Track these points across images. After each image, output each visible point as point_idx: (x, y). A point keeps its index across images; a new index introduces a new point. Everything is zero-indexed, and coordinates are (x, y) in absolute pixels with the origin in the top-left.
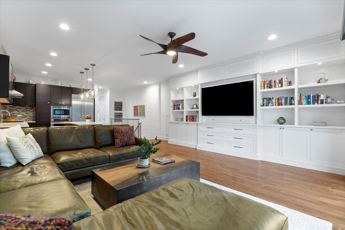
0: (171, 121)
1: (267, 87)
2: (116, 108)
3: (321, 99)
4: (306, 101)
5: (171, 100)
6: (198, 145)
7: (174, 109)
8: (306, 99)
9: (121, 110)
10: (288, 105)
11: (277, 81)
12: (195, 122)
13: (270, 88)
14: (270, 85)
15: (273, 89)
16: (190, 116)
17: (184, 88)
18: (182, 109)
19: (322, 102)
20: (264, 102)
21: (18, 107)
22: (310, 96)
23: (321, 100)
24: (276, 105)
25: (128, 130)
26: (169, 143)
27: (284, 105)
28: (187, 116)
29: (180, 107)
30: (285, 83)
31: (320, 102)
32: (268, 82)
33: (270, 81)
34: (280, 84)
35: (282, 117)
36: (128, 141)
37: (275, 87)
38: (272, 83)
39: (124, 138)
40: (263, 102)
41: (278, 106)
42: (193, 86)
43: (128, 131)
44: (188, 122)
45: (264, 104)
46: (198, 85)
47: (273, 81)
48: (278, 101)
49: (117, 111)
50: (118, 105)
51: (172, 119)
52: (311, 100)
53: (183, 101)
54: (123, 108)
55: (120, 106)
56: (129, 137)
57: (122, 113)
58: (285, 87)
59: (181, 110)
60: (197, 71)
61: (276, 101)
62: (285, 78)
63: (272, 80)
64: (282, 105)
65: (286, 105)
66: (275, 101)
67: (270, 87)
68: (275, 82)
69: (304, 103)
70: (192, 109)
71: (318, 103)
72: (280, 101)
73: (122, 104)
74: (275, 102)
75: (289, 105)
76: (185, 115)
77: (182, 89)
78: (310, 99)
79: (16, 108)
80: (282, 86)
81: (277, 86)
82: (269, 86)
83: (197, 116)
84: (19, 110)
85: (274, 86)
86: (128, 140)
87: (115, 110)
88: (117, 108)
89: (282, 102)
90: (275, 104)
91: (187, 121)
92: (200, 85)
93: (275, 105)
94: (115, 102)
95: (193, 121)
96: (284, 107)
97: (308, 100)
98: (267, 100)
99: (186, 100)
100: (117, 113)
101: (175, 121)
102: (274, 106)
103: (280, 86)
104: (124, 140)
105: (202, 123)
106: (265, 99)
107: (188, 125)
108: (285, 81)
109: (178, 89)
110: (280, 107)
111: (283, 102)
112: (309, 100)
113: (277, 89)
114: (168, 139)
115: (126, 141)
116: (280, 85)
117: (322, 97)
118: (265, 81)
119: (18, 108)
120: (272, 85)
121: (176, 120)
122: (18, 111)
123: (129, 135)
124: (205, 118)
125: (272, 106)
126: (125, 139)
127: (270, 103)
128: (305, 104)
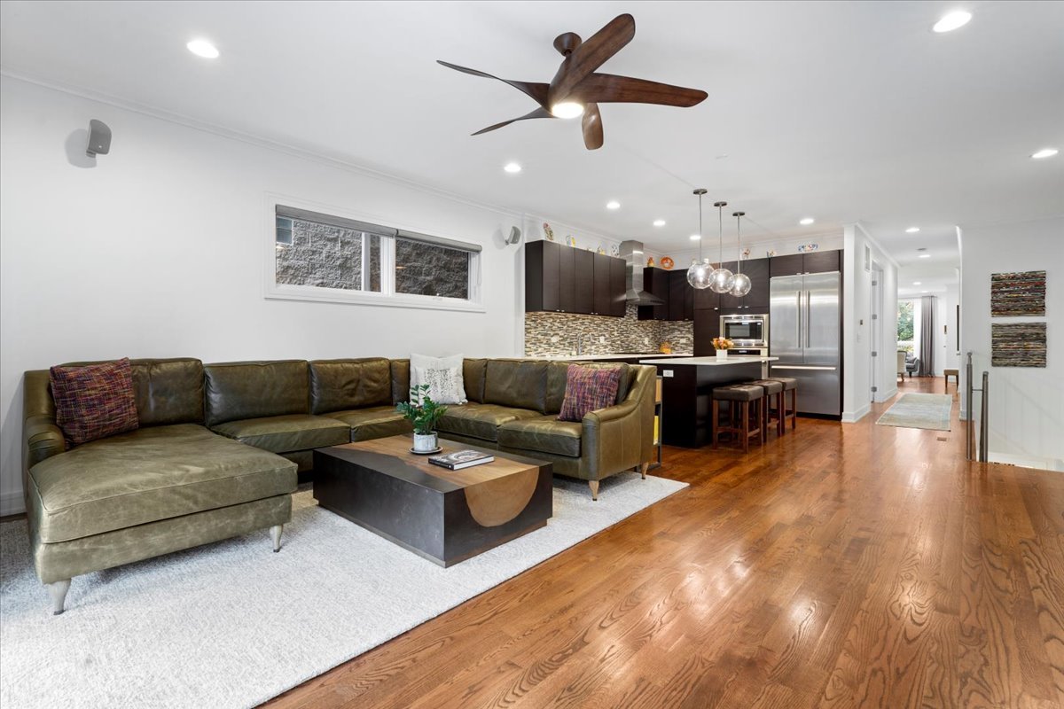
2: (997, 305)
9: (1040, 309)
21: (681, 323)
49: (1008, 315)
50: (1011, 289)
54: (1048, 301)
55: (1027, 294)
57: (1043, 327)
73: (1043, 284)
79: (679, 326)
84: (682, 329)
87: (996, 311)
88: (1011, 304)
94: (993, 279)
100: (1009, 326)
119: (682, 326)
122: (681, 331)
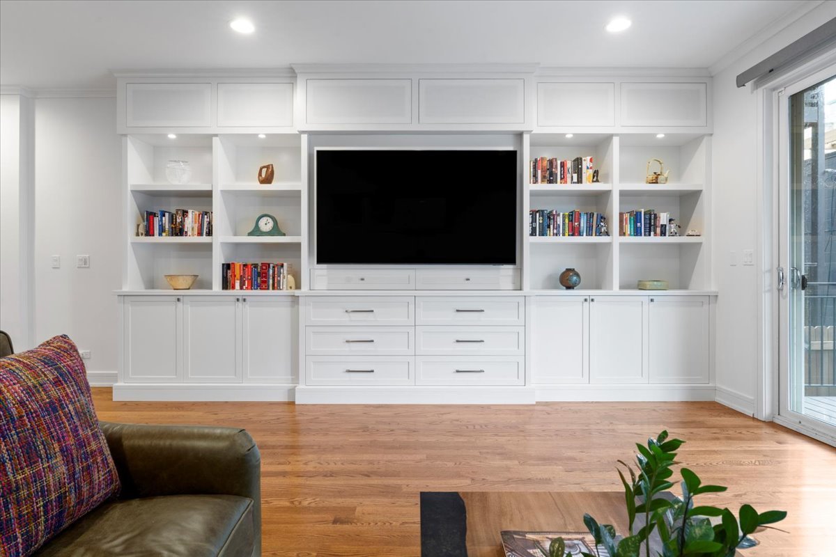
0: (126, 289)
1: (544, 177)
3: (662, 223)
4: (632, 226)
5: (129, 189)
6: (300, 387)
7: (149, 232)
8: (632, 221)
10: (594, 234)
11: (569, 165)
12: (270, 292)
13: (550, 182)
14: (551, 174)
15: (558, 186)
16: (245, 266)
17: (214, 139)
18: (200, 234)
19: (663, 233)
20: (536, 222)
22: (641, 213)
23: (662, 225)
24: (567, 234)
25: (57, 383)
26: (117, 397)
27: (585, 234)
28: (227, 267)
29: (190, 223)
30: (587, 174)
31: (658, 230)
32: (546, 164)
33: (551, 162)
34: (575, 173)
35: (572, 268)
36: (78, 489)
37: (563, 181)
38: (556, 167)
39: (37, 476)
40: (532, 223)
41: (572, 235)
42: (262, 136)
43: (54, 392)
44: (237, 291)
45: (536, 228)
46: (297, 137)
47: (559, 162)
48: (571, 221)
51: (132, 282)
52: (641, 225)
53: (208, 195)
56: (81, 444)
58: (588, 186)
59: (191, 238)
60: (291, 74)
61: (567, 221)
62: (589, 158)
63: (556, 159)
64: (580, 234)
65: (589, 235)
66: (564, 221)
67: (551, 179)
68: (563, 165)
69: (629, 233)
70: (250, 234)
71: (655, 234)
72: (576, 224)
74: (564, 224)
75: (596, 235)
76: (218, 259)
77: (203, 144)
78: (641, 222)
80: (580, 181)
81: (569, 180)
82: (547, 174)
83: (282, 266)
85: (561, 179)
86: (72, 476)
89: (579, 225)
90: (564, 230)
91: (226, 284)
92: (304, 138)
93: (564, 235)
95: (263, 285)
96: (584, 239)
97: (636, 225)
98: (543, 216)
99: (223, 192)
101: (147, 288)
102: (561, 235)
103: (575, 179)
104: (44, 492)
105: (312, 293)
106: (538, 214)
107: (240, 304)
108: (588, 168)
109: (172, 136)
110: (576, 239)
111: (582, 225)
112: (639, 224)
113: (569, 187)
114: (115, 378)
115: (61, 499)
116: (575, 176)
117: (663, 218)
118: (536, 160)
120: (557, 174)
121: (151, 284)
123: (75, 430)
124: (325, 272)
125: (555, 237)
126: (51, 479)
127: (552, 226)
128: (630, 235)
